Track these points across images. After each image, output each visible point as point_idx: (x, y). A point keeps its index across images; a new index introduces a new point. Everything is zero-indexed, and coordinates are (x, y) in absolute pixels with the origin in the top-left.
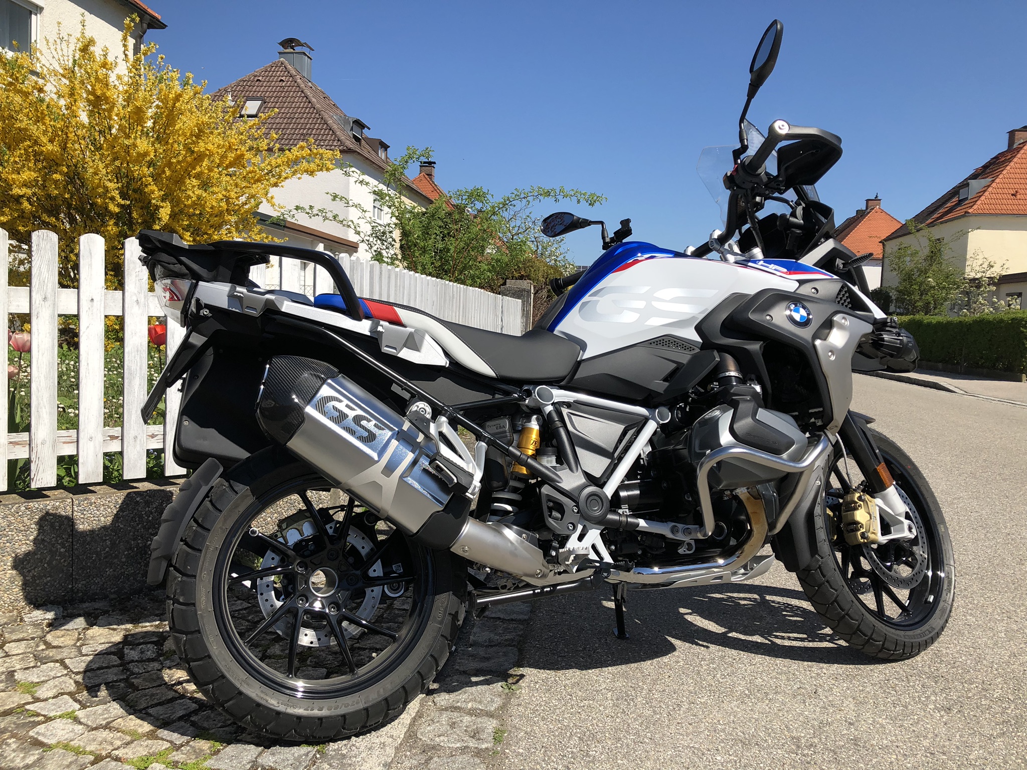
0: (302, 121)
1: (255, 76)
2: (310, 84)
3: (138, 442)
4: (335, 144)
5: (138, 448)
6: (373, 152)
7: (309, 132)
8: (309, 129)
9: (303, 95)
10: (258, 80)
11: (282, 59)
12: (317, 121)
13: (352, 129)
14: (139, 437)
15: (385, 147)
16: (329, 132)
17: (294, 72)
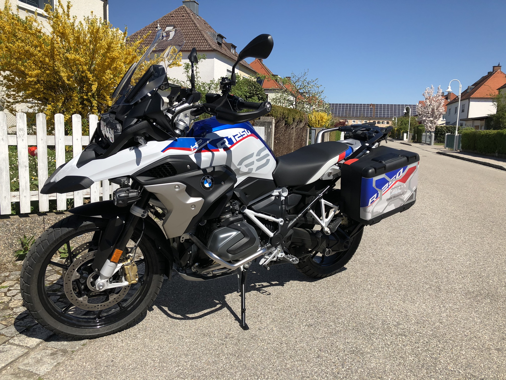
0: (192, 36)
1: (171, 14)
2: (198, 17)
3: (7, 199)
4: (207, 47)
5: (7, 201)
6: (228, 50)
7: (195, 41)
8: (195, 40)
9: (193, 23)
10: (172, 16)
11: (184, 5)
12: (199, 36)
13: (217, 39)
14: (7, 197)
15: (234, 47)
16: (205, 41)
17: (189, 12)
